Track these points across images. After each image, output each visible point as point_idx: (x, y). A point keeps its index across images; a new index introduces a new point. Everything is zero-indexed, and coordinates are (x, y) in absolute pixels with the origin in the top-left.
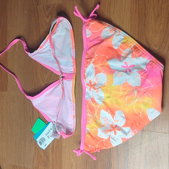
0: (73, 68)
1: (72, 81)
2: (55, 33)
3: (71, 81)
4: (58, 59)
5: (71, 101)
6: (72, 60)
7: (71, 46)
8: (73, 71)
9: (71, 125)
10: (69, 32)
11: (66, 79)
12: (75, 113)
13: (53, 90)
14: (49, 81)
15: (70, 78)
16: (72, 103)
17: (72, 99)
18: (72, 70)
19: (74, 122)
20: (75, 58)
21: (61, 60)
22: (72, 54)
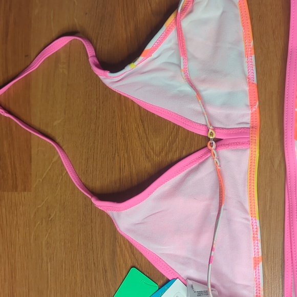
0: (250, 112)
1: (249, 152)
2: (191, 12)
3: (246, 150)
4: (200, 87)
5: (245, 211)
6: (247, 88)
7: (242, 47)
8: (249, 121)
9: (246, 287)
10: (235, 5)
11: (228, 145)
12: (260, 250)
13: (183, 181)
14: (166, 155)
15: (241, 141)
16: (247, 219)
17: (247, 207)
18: (248, 119)
19: (257, 279)
20: (255, 82)
21: (208, 91)
22: (246, 69)
